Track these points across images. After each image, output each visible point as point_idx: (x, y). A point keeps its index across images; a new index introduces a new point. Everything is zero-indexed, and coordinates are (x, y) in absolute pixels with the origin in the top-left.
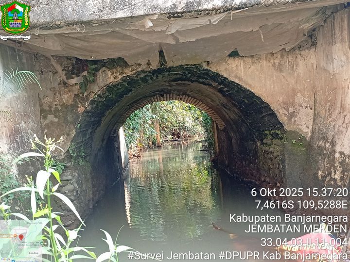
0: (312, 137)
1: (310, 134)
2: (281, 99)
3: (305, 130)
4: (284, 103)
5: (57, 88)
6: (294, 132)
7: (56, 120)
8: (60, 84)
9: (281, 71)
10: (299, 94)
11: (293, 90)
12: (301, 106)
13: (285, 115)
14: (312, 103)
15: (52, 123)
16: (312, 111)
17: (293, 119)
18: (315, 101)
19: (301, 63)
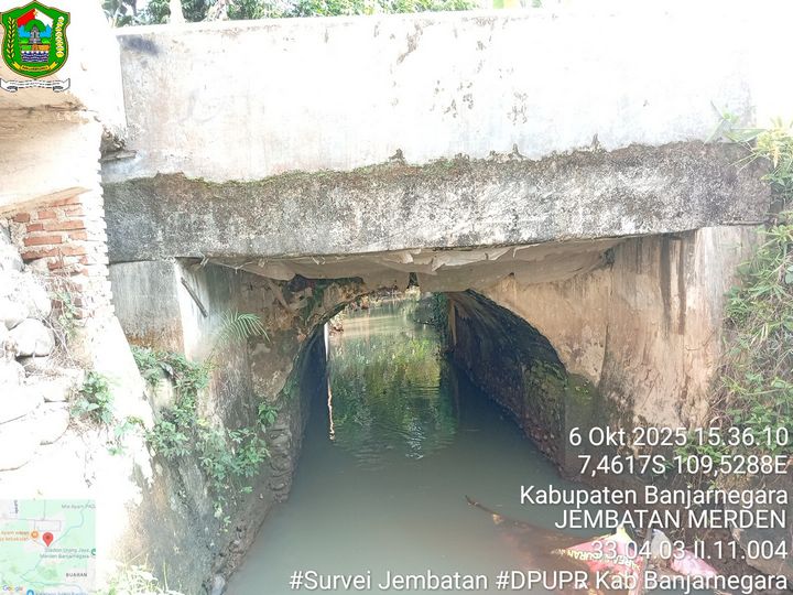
0: (601, 384)
1: (599, 379)
2: (563, 333)
3: (593, 373)
4: (568, 338)
5: (271, 310)
6: (578, 375)
7: (268, 350)
8: (274, 303)
9: (566, 296)
10: (587, 327)
11: (580, 321)
12: (588, 341)
13: (568, 353)
14: (603, 338)
15: (263, 354)
16: (603, 349)
17: (578, 359)
18: (608, 337)
19: (592, 286)
